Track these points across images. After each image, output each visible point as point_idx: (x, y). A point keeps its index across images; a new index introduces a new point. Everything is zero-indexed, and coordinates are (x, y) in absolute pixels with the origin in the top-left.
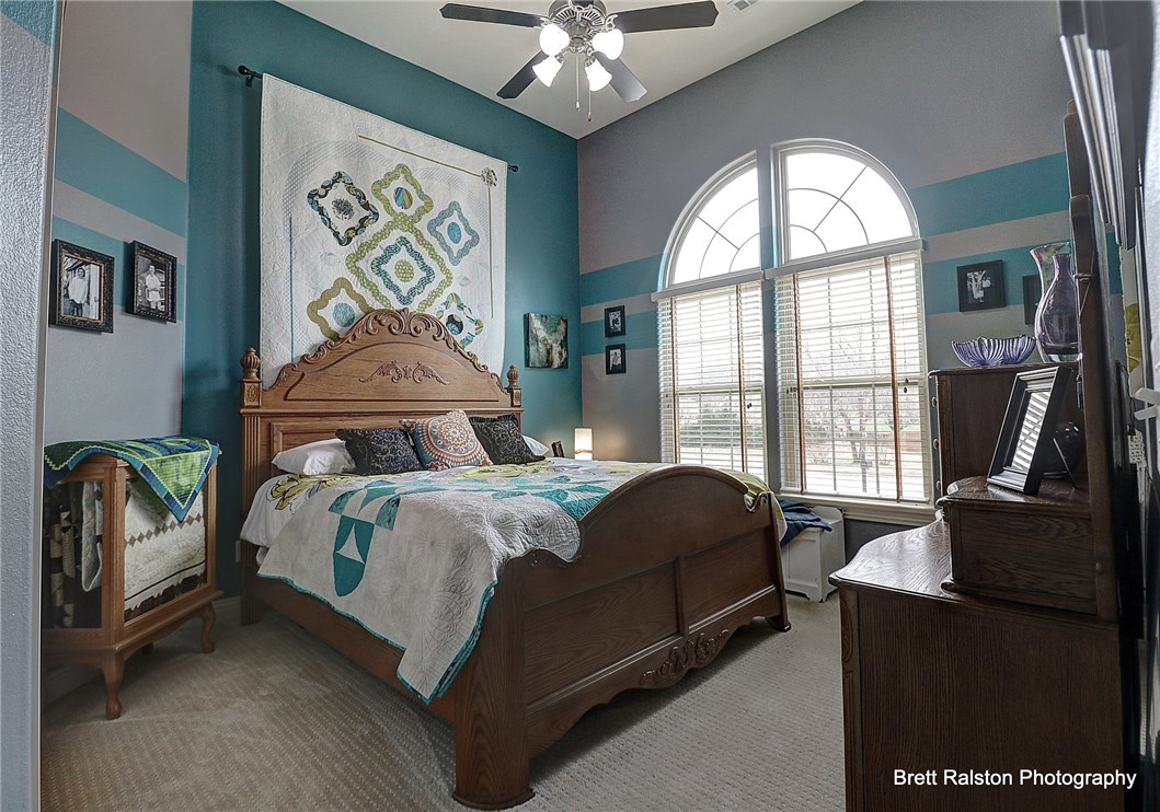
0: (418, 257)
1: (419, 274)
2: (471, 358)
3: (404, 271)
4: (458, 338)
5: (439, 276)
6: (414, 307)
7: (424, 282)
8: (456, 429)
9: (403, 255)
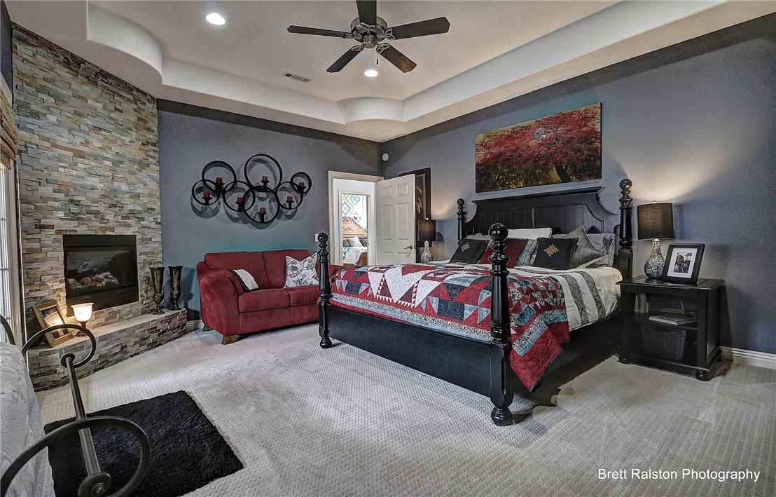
0: (348, 205)
1: (348, 209)
2: (359, 226)
3: (345, 209)
4: (356, 221)
5: (352, 208)
6: (347, 216)
7: (349, 210)
8: (356, 240)
9: (345, 205)
